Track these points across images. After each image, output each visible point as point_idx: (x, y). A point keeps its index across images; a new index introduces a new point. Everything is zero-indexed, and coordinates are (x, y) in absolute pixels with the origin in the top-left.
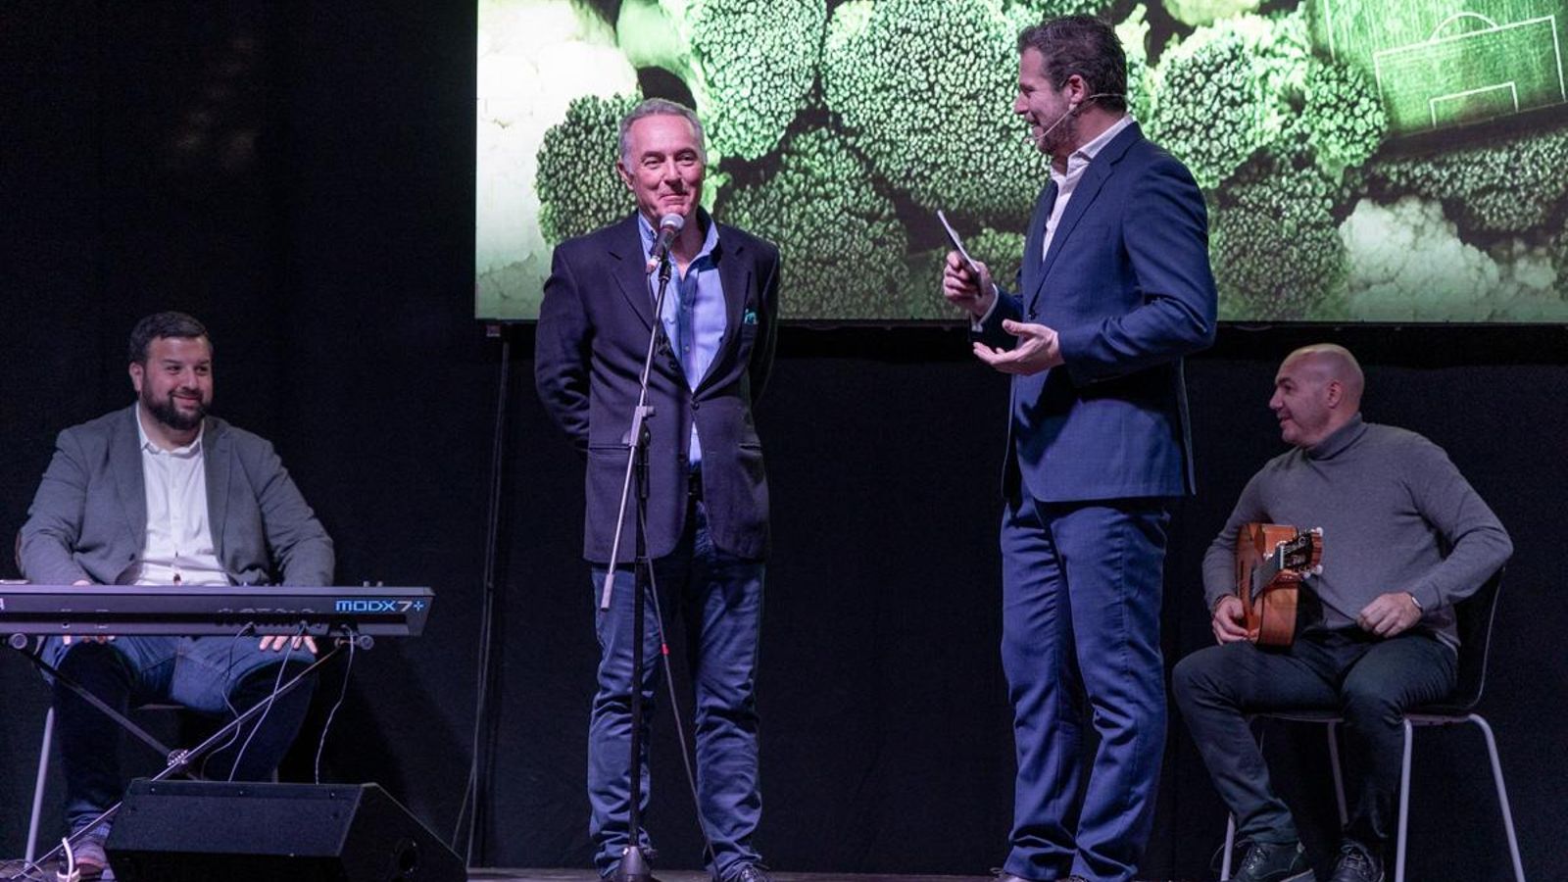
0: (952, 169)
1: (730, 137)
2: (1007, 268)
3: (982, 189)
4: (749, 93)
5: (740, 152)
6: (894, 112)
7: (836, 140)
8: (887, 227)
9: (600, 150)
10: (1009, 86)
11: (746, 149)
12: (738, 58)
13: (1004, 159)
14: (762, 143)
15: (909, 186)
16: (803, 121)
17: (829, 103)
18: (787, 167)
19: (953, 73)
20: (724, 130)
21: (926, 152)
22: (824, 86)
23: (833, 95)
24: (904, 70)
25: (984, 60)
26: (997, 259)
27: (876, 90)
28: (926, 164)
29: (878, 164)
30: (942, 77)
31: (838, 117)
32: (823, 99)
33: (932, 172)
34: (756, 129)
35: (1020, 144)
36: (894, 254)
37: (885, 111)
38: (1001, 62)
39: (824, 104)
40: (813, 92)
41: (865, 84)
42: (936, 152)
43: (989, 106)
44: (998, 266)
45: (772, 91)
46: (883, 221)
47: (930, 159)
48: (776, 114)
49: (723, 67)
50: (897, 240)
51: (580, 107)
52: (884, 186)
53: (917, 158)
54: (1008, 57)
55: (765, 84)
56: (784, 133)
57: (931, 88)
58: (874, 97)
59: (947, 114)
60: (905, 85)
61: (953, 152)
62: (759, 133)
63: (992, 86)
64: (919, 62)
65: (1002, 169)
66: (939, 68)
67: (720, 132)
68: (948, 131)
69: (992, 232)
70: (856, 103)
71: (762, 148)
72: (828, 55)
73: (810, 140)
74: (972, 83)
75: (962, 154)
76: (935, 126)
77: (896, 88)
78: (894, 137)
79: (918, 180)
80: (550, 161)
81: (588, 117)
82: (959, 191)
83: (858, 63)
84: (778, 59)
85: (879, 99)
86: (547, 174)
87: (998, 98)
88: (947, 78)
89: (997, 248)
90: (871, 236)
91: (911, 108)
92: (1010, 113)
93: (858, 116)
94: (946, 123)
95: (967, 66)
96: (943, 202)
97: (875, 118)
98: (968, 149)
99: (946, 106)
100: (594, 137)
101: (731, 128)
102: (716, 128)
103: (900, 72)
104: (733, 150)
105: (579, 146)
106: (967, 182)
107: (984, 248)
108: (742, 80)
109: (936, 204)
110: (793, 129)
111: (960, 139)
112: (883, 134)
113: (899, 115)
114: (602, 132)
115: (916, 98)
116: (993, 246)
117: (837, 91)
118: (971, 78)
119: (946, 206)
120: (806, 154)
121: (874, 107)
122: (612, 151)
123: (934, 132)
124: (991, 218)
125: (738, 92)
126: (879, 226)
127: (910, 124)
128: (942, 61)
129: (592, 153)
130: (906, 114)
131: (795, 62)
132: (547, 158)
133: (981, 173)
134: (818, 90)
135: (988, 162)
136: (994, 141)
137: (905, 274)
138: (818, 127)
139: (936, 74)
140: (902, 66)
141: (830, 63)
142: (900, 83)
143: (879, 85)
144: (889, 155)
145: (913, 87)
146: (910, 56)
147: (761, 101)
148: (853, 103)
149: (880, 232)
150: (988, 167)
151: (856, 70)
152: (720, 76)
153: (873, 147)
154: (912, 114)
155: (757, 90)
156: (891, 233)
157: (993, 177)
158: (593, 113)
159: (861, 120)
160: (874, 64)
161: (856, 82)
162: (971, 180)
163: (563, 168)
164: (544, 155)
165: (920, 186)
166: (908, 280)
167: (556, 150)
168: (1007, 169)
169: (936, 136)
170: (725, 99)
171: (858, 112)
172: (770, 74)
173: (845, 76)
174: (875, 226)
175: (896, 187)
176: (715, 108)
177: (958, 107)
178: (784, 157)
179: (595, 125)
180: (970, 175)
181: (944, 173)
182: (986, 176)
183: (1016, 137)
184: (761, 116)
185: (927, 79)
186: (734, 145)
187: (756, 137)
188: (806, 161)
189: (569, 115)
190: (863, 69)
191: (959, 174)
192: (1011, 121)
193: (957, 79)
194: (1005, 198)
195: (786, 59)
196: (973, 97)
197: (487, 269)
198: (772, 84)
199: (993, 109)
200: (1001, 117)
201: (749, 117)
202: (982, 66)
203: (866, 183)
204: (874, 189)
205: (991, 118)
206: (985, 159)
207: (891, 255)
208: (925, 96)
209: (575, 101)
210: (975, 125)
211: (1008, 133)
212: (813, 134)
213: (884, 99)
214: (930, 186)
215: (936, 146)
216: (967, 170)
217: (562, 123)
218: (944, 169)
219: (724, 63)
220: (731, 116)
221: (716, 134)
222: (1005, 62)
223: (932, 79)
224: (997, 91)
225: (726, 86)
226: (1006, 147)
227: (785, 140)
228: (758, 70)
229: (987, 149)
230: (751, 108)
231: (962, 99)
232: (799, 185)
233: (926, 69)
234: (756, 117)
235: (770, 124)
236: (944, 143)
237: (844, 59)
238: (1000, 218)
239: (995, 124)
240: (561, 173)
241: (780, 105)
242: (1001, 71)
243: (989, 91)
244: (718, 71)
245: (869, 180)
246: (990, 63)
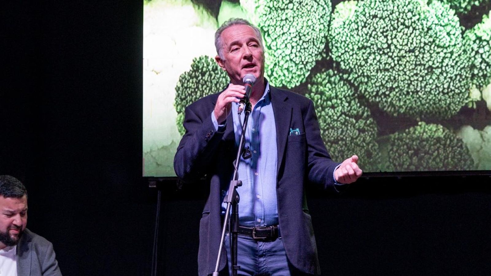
0: (401, 90)
1: (280, 76)
2: (432, 143)
3: (418, 101)
4: (290, 52)
5: (285, 84)
6: (369, 60)
7: (337, 76)
8: (366, 122)
9: (210, 85)
10: (432, 44)
11: (289, 82)
12: (283, 34)
13: (430, 84)
14: (297, 79)
15: (377, 100)
16: (320, 66)
17: (333, 57)
18: (311, 91)
19: (401, 39)
20: (276, 72)
21: (387, 82)
22: (331, 48)
23: (336, 52)
24: (374, 38)
25: (418, 31)
26: (427, 138)
27: (359, 49)
28: (387, 88)
29: (360, 88)
30: (395, 41)
31: (338, 64)
32: (330, 54)
33: (391, 92)
34: (293, 72)
35: (438, 76)
36: (370, 137)
37: (364, 60)
38: (427, 32)
39: (331, 57)
40: (325, 50)
41: (353, 45)
42: (392, 81)
43: (421, 56)
44: (427, 142)
45: (302, 51)
46: (364, 119)
47: (389, 85)
48: (305, 63)
49: (276, 39)
50: (372, 130)
51: (199, 62)
52: (364, 100)
53: (382, 85)
54: (431, 29)
55: (299, 47)
56: (309, 73)
57: (389, 47)
58: (358, 52)
59: (398, 61)
60: (375, 46)
61: (402, 81)
62: (295, 73)
63: (422, 45)
64: (382, 33)
65: (429, 90)
66: (393, 37)
67: (274, 73)
68: (399, 69)
69: (423, 124)
70: (348, 56)
71: (297, 82)
72: (333, 31)
73: (323, 76)
74: (411, 43)
75: (406, 82)
76: (392, 67)
77: (370, 47)
78: (369, 74)
79: (383, 97)
80: (182, 91)
81: (203, 67)
82: (405, 102)
83: (349, 35)
84: (305, 33)
85: (361, 54)
86: (181, 98)
87: (426, 52)
88: (398, 41)
89: (426, 132)
90: (357, 127)
91: (378, 58)
92: (432, 59)
93: (349, 63)
94: (398, 65)
95: (409, 35)
96: (397, 108)
97: (359, 64)
98: (410, 79)
99: (398, 56)
100: (206, 77)
101: (280, 71)
102: (272, 72)
103: (372, 39)
104: (282, 83)
105: (198, 83)
106: (410, 97)
107: (419, 133)
108: (286, 46)
109: (393, 109)
110: (315, 71)
111: (405, 74)
112: (363, 73)
113: (372, 62)
114: (210, 75)
115: (381, 52)
116: (424, 131)
117: (338, 50)
118: (411, 41)
119: (398, 110)
120: (321, 84)
121: (358, 58)
122: (216, 85)
123: (391, 70)
124: (423, 116)
125: (284, 52)
126: (362, 122)
127: (378, 67)
128: (395, 32)
129: (205, 86)
130: (375, 61)
131: (315, 35)
132: (181, 89)
133: (417, 92)
134: (327, 50)
135: (421, 86)
136: (424, 74)
137: (376, 147)
138: (328, 69)
139: (392, 39)
140: (373, 35)
141: (334, 35)
142: (372, 44)
143: (361, 46)
144: (366, 83)
145: (379, 46)
146: (377, 30)
147: (296, 56)
148: (347, 56)
149: (362, 125)
150: (421, 89)
151: (348, 38)
152: (274, 43)
153: (358, 80)
154: (379, 61)
155: (294, 51)
156: (368, 126)
157: (424, 94)
158: (205, 65)
159: (351, 65)
160: (358, 35)
161: (348, 45)
162: (412, 96)
163: (189, 95)
164: (179, 88)
165: (384, 100)
166: (378, 151)
167: (186, 85)
168: (431, 89)
169: (392, 72)
170: (277, 56)
171: (349, 61)
172: (301, 42)
173: (342, 42)
174: (359, 122)
175: (371, 101)
176: (271, 60)
177: (404, 57)
178: (309, 86)
179: (207, 71)
180: (411, 93)
181: (397, 93)
182: (420, 94)
183: (436, 72)
184: (296, 64)
185: (387, 42)
186: (282, 80)
187: (294, 76)
188: (321, 88)
189: (193, 66)
190: (352, 37)
191: (405, 93)
192: (433, 64)
193: (403, 42)
194: (431, 105)
195: (310, 33)
196: (413, 51)
197: (149, 150)
198: (302, 47)
199: (423, 58)
200: (428, 62)
201: (290, 65)
202: (417, 34)
203: (354, 99)
204: (358, 102)
205: (422, 62)
206: (419, 85)
207: (368, 138)
208: (386, 51)
209: (196, 59)
210: (413, 66)
211: (432, 70)
212: (325, 73)
213: (364, 53)
214: (389, 100)
215: (392, 78)
216: (410, 91)
217: (189, 71)
218: (397, 90)
219: (277, 36)
220: (280, 65)
221: (272, 74)
222: (430, 32)
223: (390, 42)
224: (425, 47)
225: (277, 49)
226: (431, 78)
227: (310, 76)
228: (294, 40)
229: (421, 79)
230: (291, 60)
231: (406, 52)
232: (317, 101)
233: (386, 37)
234: (294, 65)
235: (301, 69)
236: (397, 76)
237: (342, 32)
238: (428, 116)
239: (425, 65)
240: (188, 97)
241: (307, 58)
242: (427, 37)
243: (421, 48)
244: (273, 41)
245: (356, 97)
246: (421, 32)
